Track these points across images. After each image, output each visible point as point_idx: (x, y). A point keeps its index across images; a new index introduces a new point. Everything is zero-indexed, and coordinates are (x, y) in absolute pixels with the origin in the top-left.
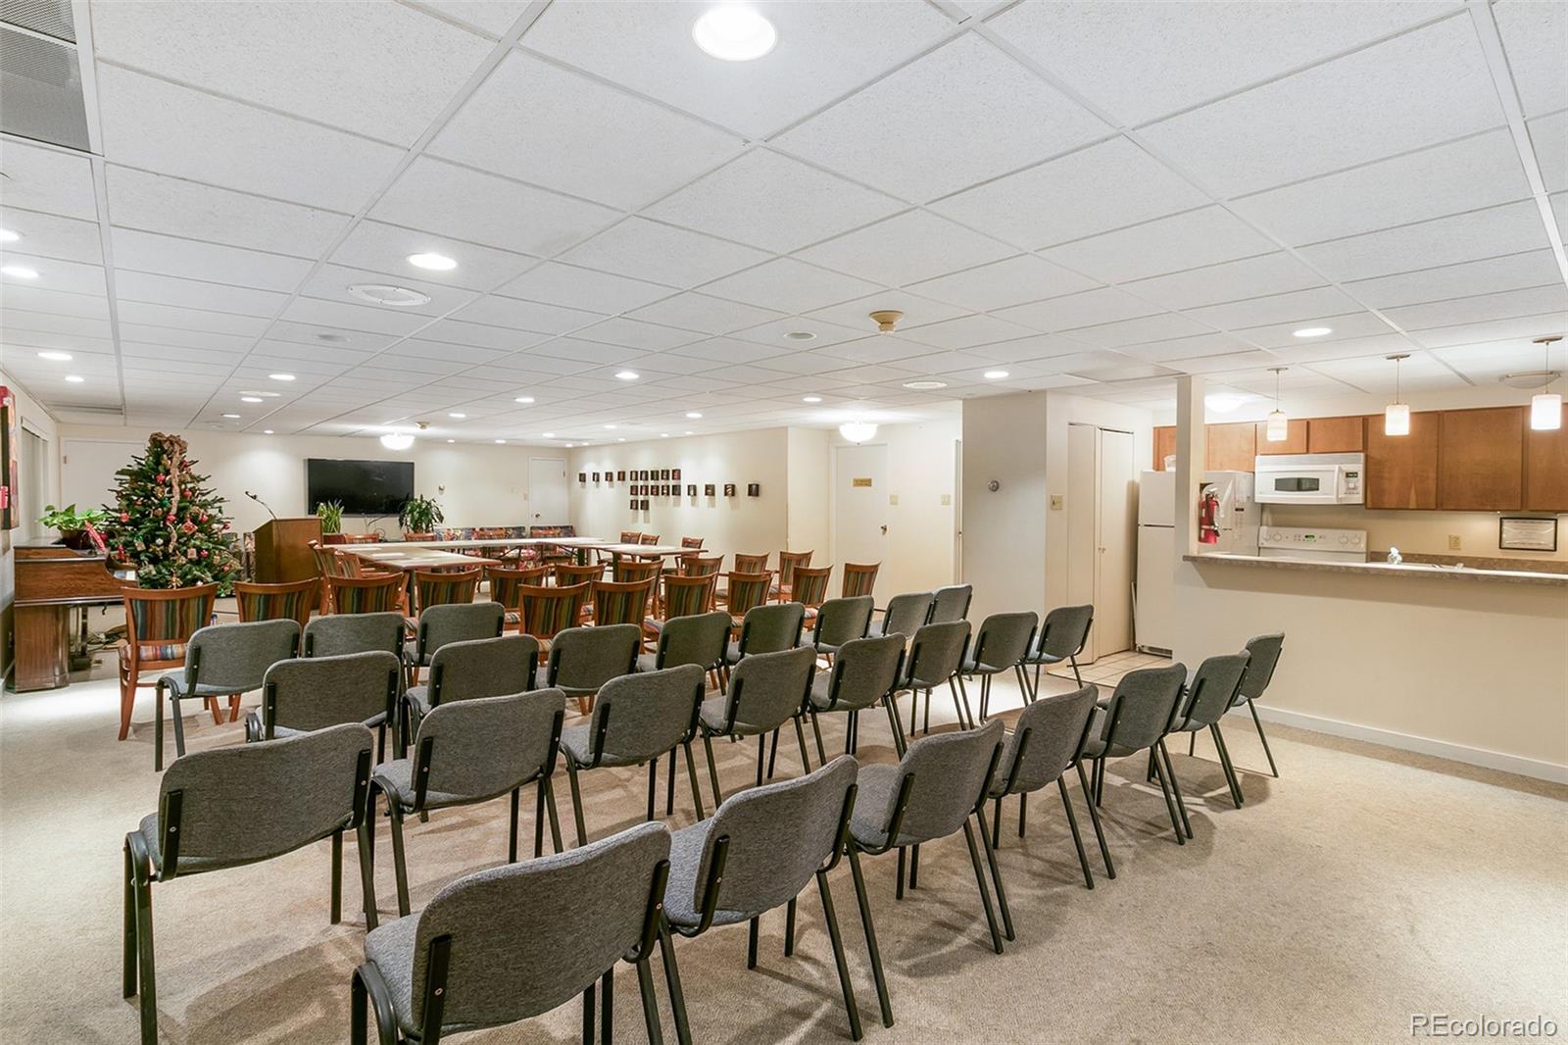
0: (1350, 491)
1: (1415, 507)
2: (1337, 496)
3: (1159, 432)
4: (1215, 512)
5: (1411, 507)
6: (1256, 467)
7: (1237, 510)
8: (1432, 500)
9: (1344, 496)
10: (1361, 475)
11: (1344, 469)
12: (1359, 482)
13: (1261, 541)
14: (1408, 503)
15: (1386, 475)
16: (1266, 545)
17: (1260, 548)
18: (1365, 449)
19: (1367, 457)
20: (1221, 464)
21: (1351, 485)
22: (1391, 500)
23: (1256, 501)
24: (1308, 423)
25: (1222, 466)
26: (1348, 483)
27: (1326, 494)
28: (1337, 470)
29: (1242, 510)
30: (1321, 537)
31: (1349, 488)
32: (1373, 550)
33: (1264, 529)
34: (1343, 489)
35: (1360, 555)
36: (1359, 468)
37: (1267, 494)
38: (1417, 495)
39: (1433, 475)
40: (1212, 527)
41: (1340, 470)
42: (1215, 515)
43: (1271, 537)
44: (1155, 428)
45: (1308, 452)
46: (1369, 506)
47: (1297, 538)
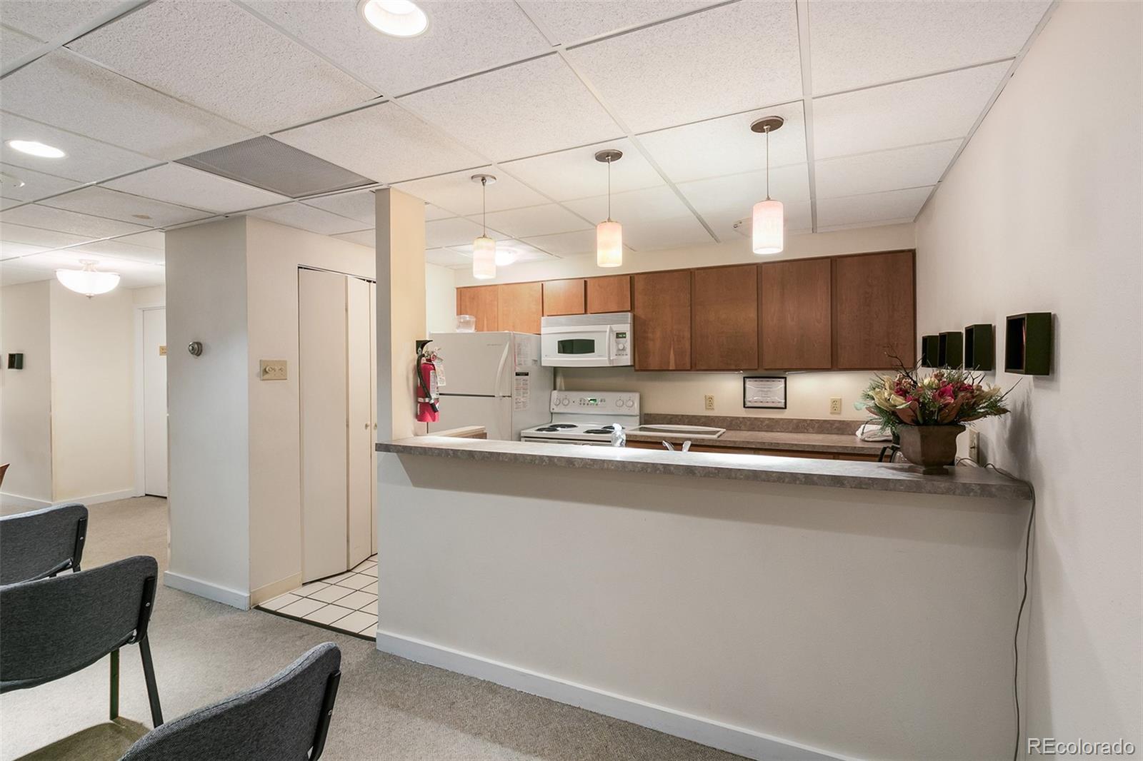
0: (620, 352)
1: (674, 368)
2: (609, 357)
3: (461, 291)
4: (432, 379)
5: (671, 368)
6: (542, 329)
7: (517, 374)
8: (687, 360)
9: (615, 357)
10: (628, 335)
11: (614, 329)
12: (627, 342)
13: (553, 406)
14: (669, 366)
15: (650, 335)
16: (556, 411)
17: (552, 413)
18: (632, 309)
19: (634, 318)
20: (513, 326)
21: (621, 347)
22: (654, 362)
23: (543, 365)
24: (585, 282)
25: (514, 328)
26: (618, 343)
27: (600, 356)
28: (608, 330)
29: (527, 374)
30: (601, 401)
31: (619, 350)
32: (646, 412)
33: (555, 393)
34: (614, 351)
35: (633, 418)
36: (626, 328)
37: (554, 358)
38: (675, 355)
39: (687, 334)
40: (427, 400)
41: (611, 330)
42: (432, 384)
43: (560, 403)
44: (457, 289)
45: (586, 312)
46: (637, 368)
47: (582, 403)
